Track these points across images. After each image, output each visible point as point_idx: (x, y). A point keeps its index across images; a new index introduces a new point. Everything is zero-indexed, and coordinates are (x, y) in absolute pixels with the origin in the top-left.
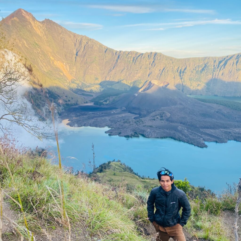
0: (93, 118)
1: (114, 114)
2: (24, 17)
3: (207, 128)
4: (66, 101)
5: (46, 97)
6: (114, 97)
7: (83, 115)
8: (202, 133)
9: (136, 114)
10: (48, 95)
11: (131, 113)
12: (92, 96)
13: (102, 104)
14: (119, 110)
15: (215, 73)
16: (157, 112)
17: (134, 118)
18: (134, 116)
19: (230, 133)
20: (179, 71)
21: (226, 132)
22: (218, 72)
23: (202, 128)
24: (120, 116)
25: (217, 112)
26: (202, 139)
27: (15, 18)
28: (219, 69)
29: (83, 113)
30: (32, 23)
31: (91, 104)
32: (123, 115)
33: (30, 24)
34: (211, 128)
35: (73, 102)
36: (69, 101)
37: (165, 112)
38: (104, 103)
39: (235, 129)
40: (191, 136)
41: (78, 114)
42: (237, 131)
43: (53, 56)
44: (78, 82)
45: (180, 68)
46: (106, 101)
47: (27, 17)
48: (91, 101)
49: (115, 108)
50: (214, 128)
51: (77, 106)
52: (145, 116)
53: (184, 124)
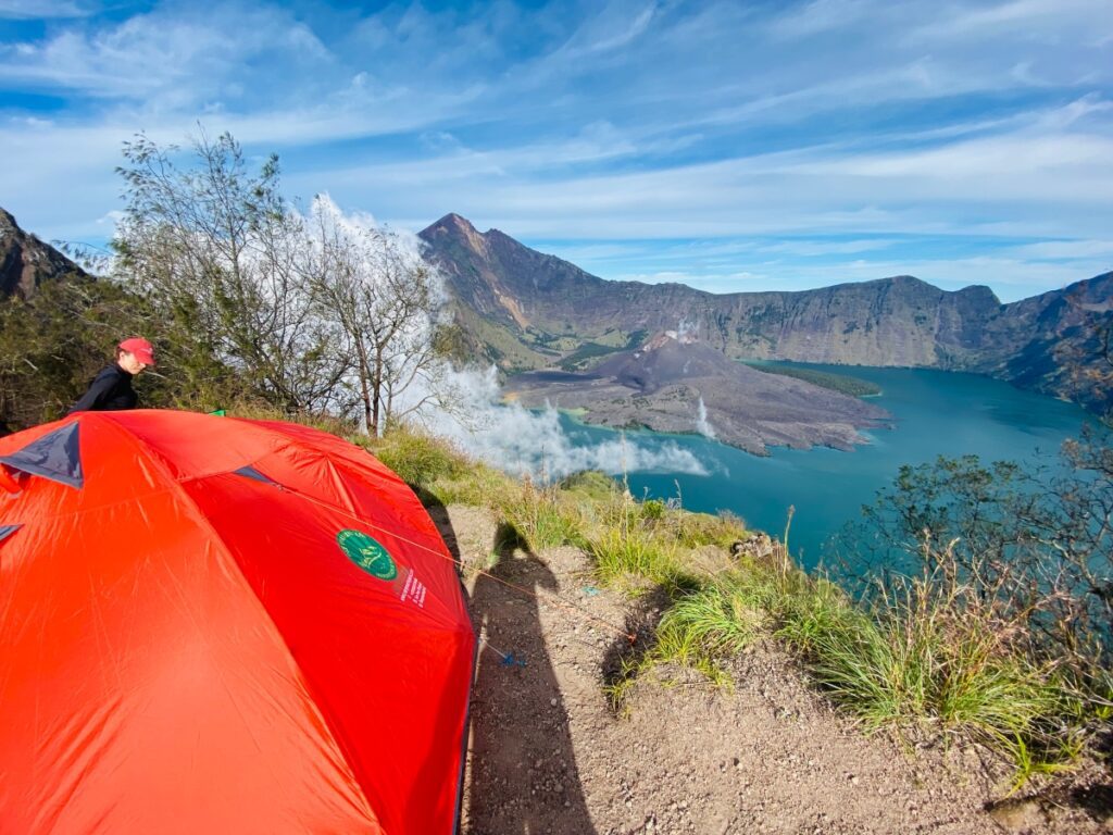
0: (558, 392)
1: (596, 386)
2: (457, 227)
3: (771, 419)
4: (515, 363)
5: (483, 355)
6: (597, 358)
7: (543, 386)
8: (760, 428)
9: (635, 388)
10: (485, 353)
11: (627, 386)
12: (560, 355)
13: (576, 368)
14: (605, 381)
15: (785, 320)
16: (676, 387)
17: (633, 396)
18: (631, 392)
19: (817, 431)
20: (718, 317)
21: (808, 430)
22: (791, 319)
23: (760, 418)
24: (606, 390)
25: (791, 391)
26: (760, 439)
27: (443, 228)
28: (793, 315)
29: (541, 383)
30: (469, 235)
31: (558, 369)
32: (613, 389)
33: (466, 238)
34: (778, 420)
35: (526, 364)
36: (520, 362)
37: (689, 386)
38: (580, 367)
39: (827, 425)
40: (738, 434)
41: (534, 385)
42: (831, 428)
43: (499, 289)
44: (536, 332)
45: (720, 311)
46: (583, 364)
47: (462, 227)
48: (557, 364)
49: (599, 377)
50: (783, 420)
51: (533, 372)
52: (651, 393)
53: (725, 410)
